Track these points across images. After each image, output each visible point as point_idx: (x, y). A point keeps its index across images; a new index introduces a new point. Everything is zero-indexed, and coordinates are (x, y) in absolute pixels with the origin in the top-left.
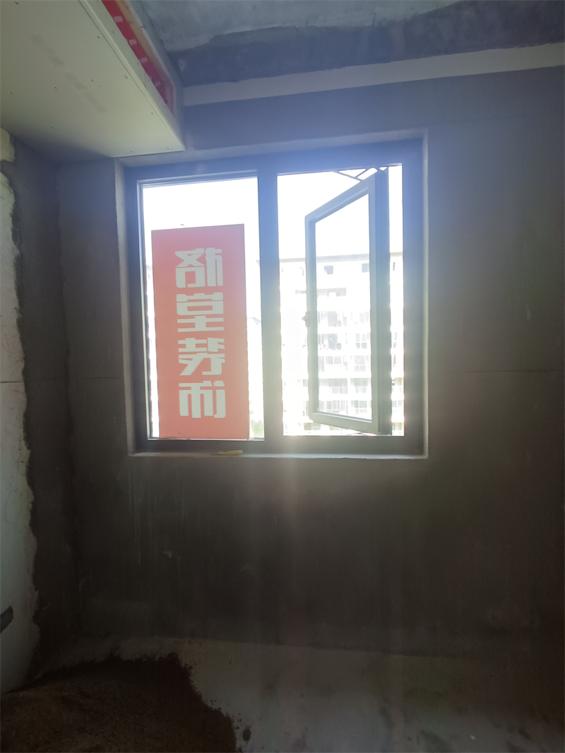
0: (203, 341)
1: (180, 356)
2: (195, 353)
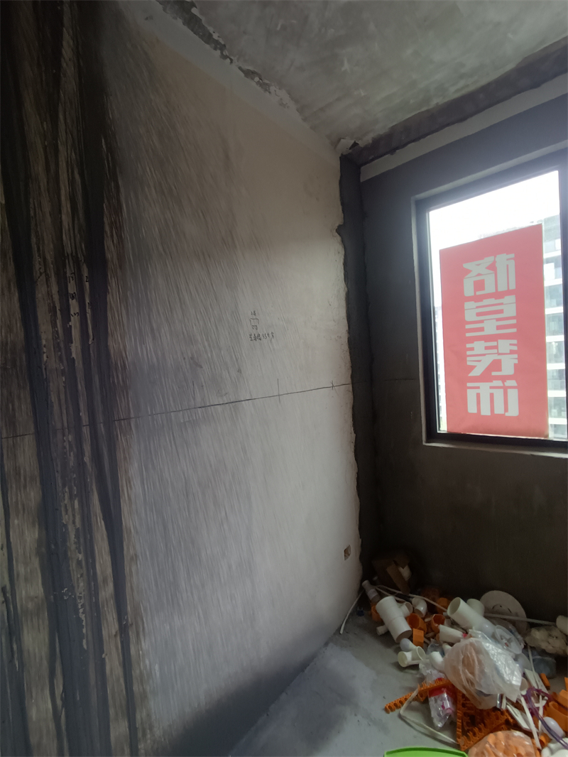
1: (468, 358)
2: (484, 355)
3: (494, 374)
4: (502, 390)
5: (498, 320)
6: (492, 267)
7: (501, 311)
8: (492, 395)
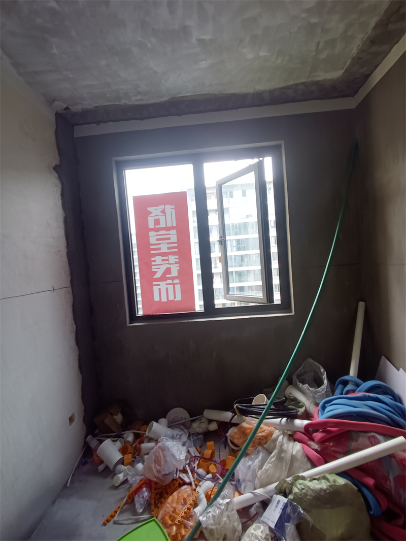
0: (166, 258)
1: (153, 267)
2: (161, 265)
3: (167, 276)
4: (172, 286)
5: (168, 243)
6: (163, 212)
7: (169, 239)
8: (167, 289)
